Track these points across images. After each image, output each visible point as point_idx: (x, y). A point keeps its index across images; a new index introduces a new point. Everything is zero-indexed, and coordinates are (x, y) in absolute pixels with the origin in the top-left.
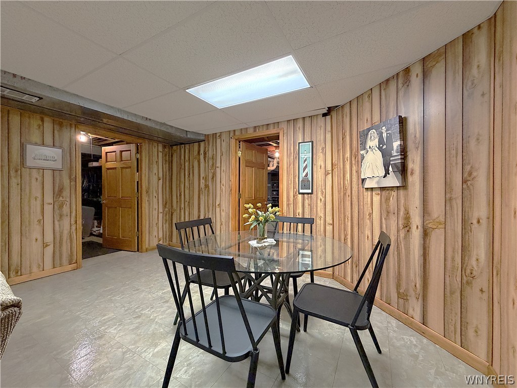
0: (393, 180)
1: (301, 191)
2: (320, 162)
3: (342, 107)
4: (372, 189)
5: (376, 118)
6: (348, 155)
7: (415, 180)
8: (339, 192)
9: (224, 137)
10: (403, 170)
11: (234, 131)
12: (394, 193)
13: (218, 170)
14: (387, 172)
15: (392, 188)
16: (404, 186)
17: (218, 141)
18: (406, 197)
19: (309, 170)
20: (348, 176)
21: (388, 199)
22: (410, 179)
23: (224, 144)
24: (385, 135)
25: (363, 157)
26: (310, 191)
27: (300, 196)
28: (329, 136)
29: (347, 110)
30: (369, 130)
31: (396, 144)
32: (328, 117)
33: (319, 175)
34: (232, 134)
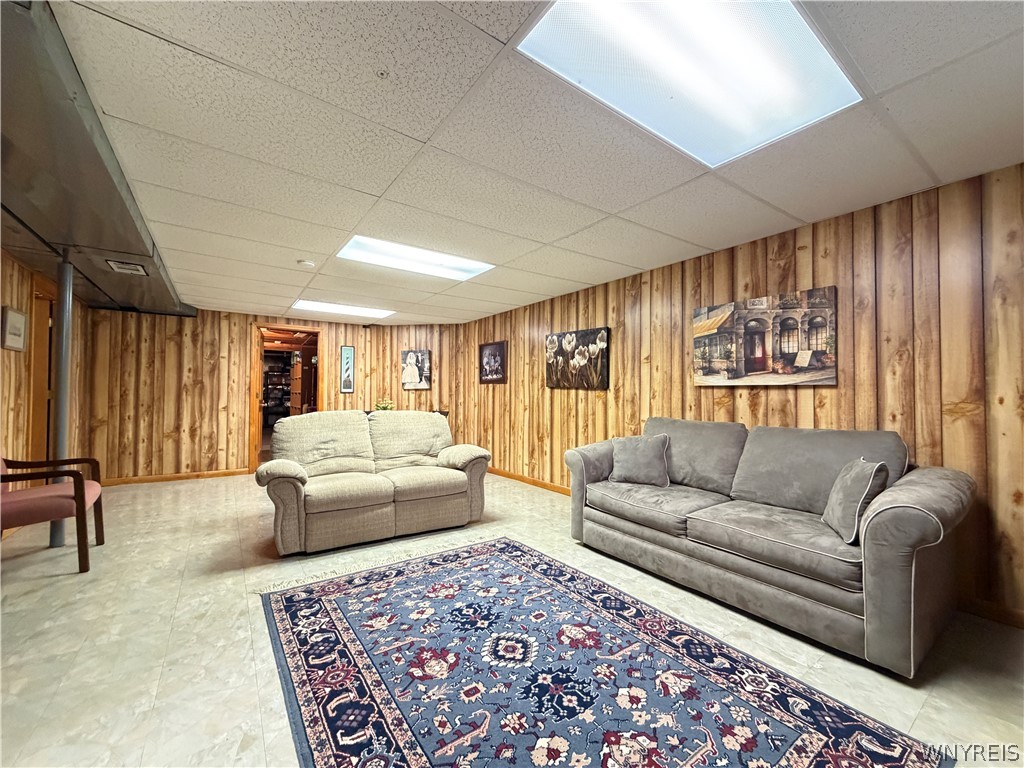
0: (424, 385)
1: (343, 390)
2: (361, 365)
3: (383, 327)
4: (409, 390)
5: (413, 345)
6: (388, 363)
7: (435, 385)
8: (378, 391)
9: (235, 319)
10: (429, 379)
11: (256, 317)
12: (424, 393)
13: (224, 363)
14: (421, 380)
15: (423, 390)
16: (430, 389)
17: (224, 324)
18: (431, 395)
19: (350, 372)
20: (388, 380)
21: (420, 396)
22: (433, 385)
23: (235, 329)
24: (420, 359)
25: (404, 369)
26: (351, 390)
27: (342, 395)
28: (368, 344)
29: (388, 331)
30: (409, 352)
31: (427, 365)
32: (368, 330)
33: (360, 376)
34: (251, 319)
